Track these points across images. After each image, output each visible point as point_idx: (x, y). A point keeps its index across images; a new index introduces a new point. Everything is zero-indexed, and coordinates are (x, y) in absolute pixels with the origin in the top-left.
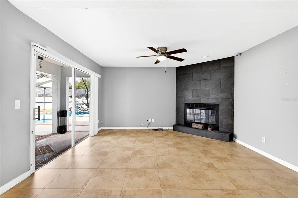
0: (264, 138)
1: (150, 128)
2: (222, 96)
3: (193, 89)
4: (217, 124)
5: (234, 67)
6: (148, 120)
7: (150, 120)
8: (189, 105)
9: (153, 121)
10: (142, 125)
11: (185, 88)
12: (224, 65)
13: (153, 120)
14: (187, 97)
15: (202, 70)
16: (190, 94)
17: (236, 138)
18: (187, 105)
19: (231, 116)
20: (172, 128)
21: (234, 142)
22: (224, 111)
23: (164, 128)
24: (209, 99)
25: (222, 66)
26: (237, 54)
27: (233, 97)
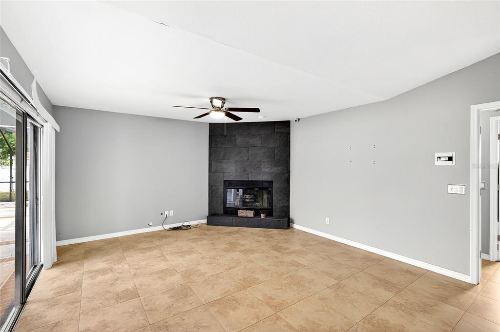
0: (327, 219)
1: (167, 227)
2: (275, 170)
3: (237, 159)
4: (270, 208)
5: (290, 134)
6: (162, 214)
7: (167, 213)
8: (229, 184)
9: (172, 213)
10: (151, 224)
11: (224, 157)
12: (279, 130)
13: (172, 211)
14: (228, 171)
15: (250, 132)
16: (233, 166)
17: (293, 222)
18: (227, 183)
19: (287, 196)
20: (205, 221)
21: (292, 227)
22: (279, 190)
23: (192, 223)
24: (260, 174)
25: (276, 131)
26: (295, 119)
27: (289, 172)
